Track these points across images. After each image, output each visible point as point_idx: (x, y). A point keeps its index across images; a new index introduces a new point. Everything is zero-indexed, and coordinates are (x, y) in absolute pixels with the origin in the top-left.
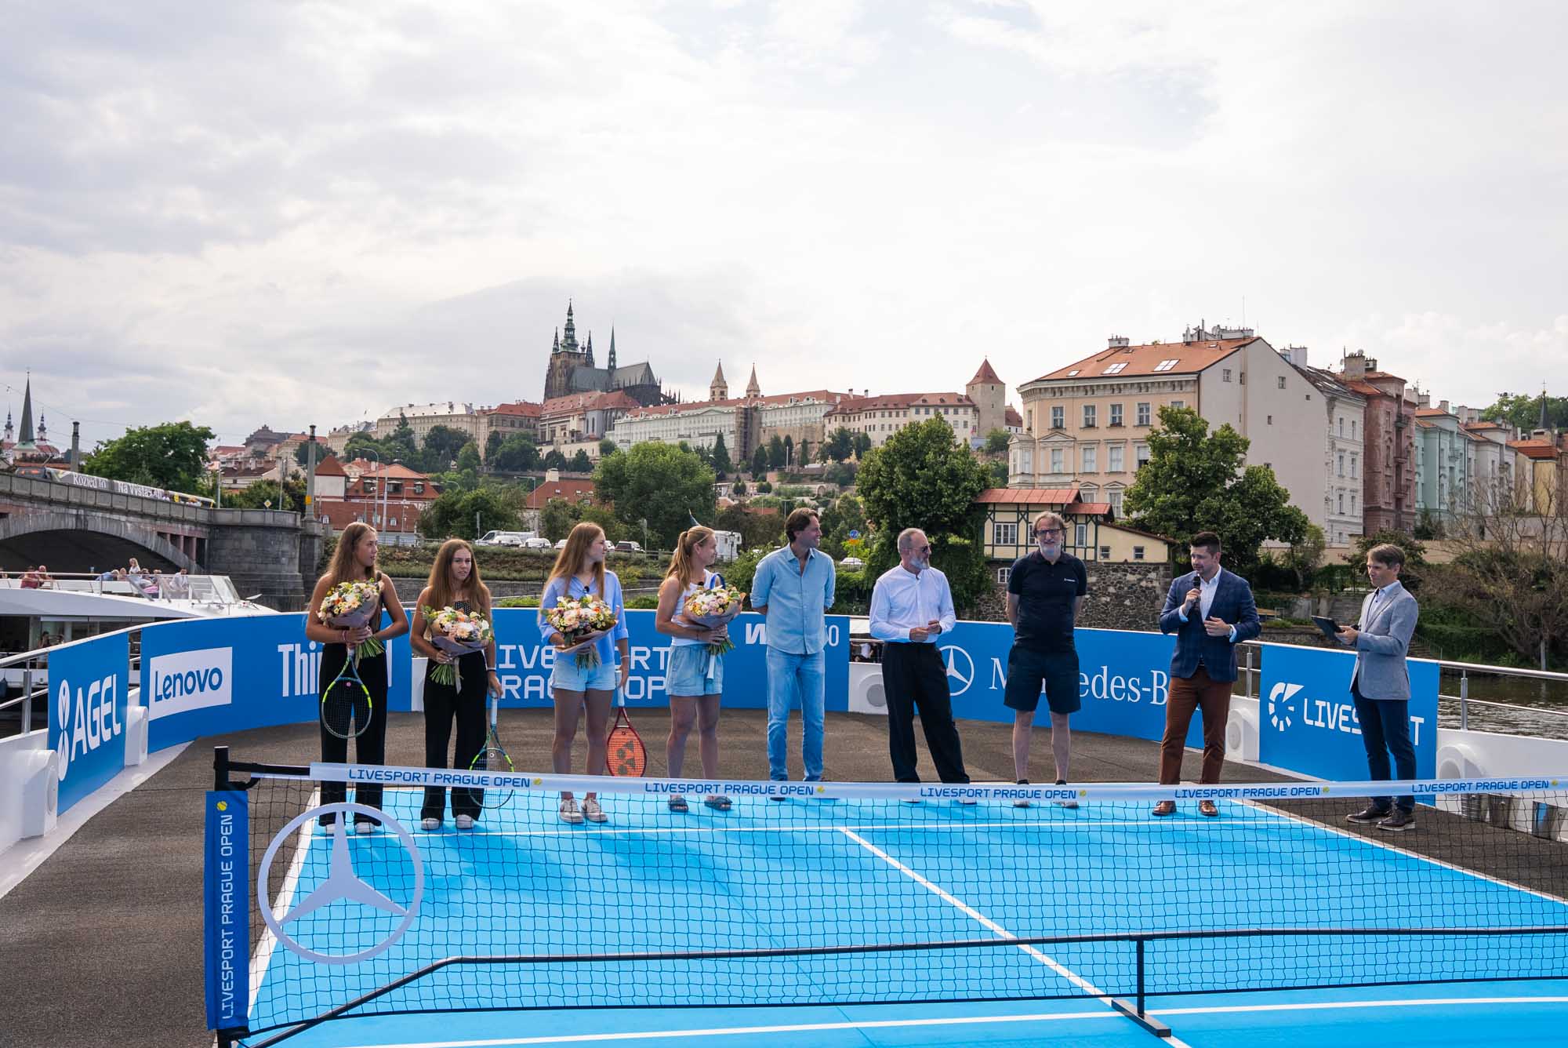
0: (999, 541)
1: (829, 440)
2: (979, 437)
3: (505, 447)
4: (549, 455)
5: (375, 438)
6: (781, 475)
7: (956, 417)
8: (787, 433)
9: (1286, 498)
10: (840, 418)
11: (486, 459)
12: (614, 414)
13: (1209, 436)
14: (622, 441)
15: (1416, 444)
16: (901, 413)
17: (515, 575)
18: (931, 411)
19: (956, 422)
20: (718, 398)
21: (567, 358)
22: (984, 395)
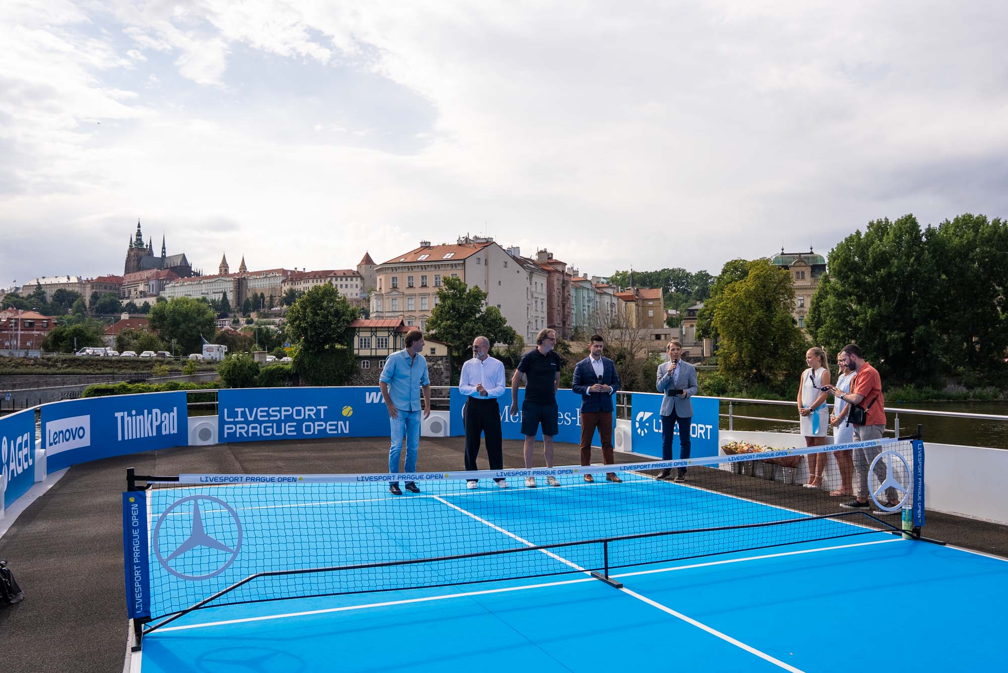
0: (361, 346)
1: (284, 295)
2: (364, 292)
3: (101, 301)
4: (127, 305)
5: (21, 296)
6: (258, 314)
7: (351, 282)
8: (262, 292)
9: (505, 322)
10: (290, 283)
11: (90, 308)
12: (164, 282)
13: (468, 291)
14: (169, 297)
15: (572, 294)
16: (323, 280)
17: (97, 371)
18: (339, 279)
19: (352, 285)
20: (223, 273)
21: (138, 251)
22: (366, 270)
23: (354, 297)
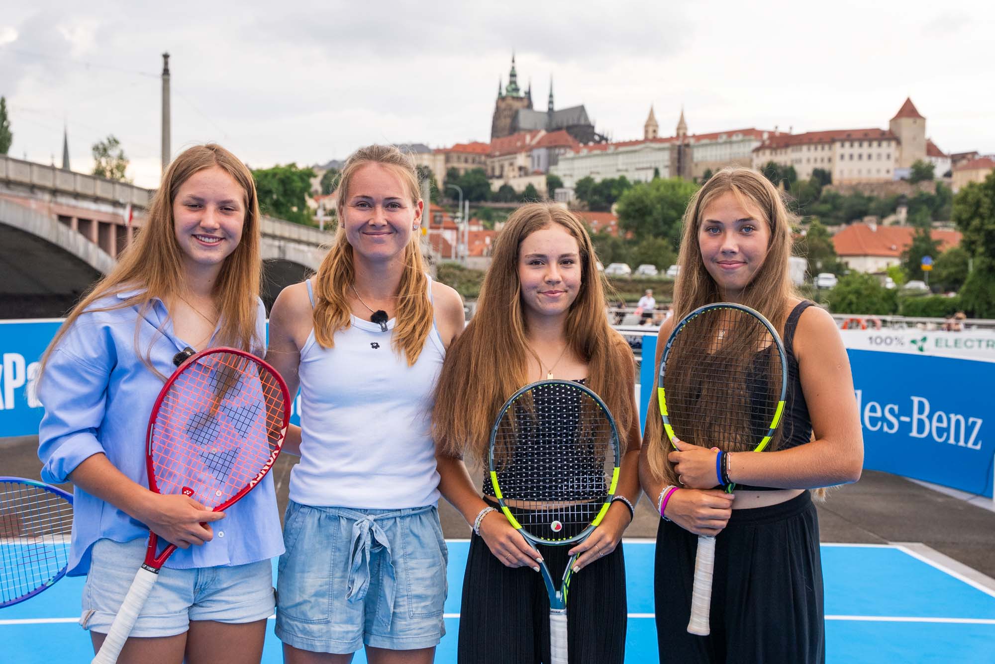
2: (900, 168)
3: (461, 181)
4: (501, 188)
7: (879, 150)
10: (767, 152)
12: (557, 151)
16: (827, 148)
18: (856, 145)
19: (879, 155)
20: (651, 136)
21: (510, 101)
22: (906, 128)
23: (883, 176)
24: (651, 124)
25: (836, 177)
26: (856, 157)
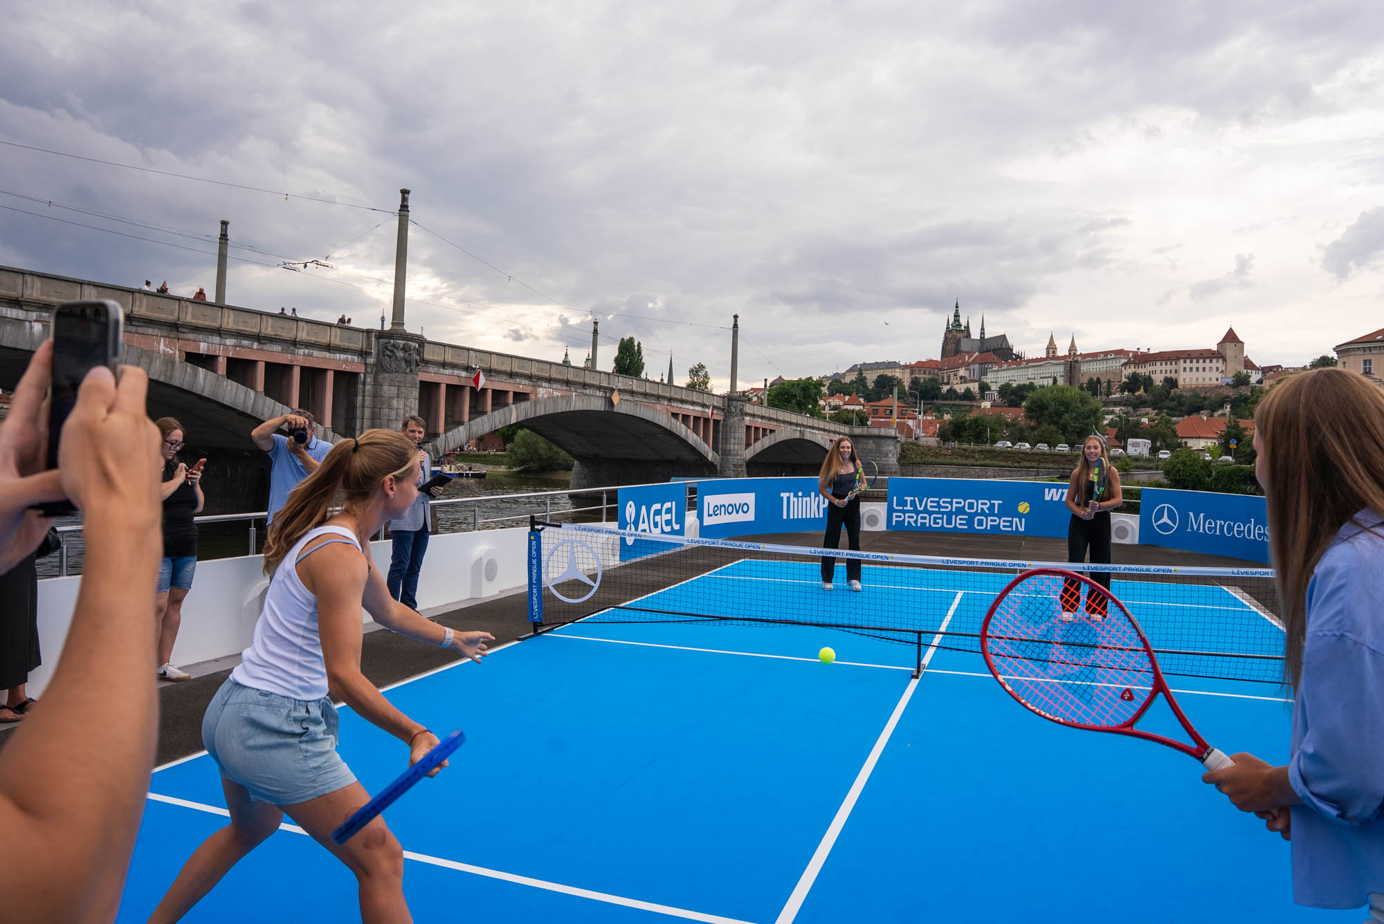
1: (1124, 380)
2: (1227, 377)
3: (921, 386)
4: (948, 391)
7: (1211, 364)
8: (1097, 376)
10: (1132, 366)
11: (910, 393)
12: (987, 366)
14: (992, 382)
16: (1174, 363)
17: (1016, 464)
18: (1194, 361)
19: (1211, 368)
20: (1051, 356)
21: (955, 334)
22: (1230, 350)
23: (1214, 382)
24: (1051, 347)
25: (1181, 382)
26: (1194, 370)
